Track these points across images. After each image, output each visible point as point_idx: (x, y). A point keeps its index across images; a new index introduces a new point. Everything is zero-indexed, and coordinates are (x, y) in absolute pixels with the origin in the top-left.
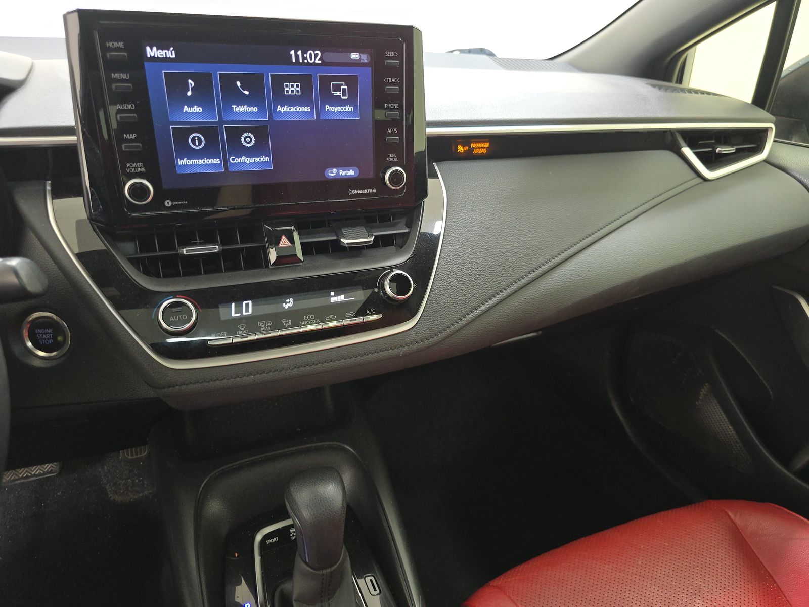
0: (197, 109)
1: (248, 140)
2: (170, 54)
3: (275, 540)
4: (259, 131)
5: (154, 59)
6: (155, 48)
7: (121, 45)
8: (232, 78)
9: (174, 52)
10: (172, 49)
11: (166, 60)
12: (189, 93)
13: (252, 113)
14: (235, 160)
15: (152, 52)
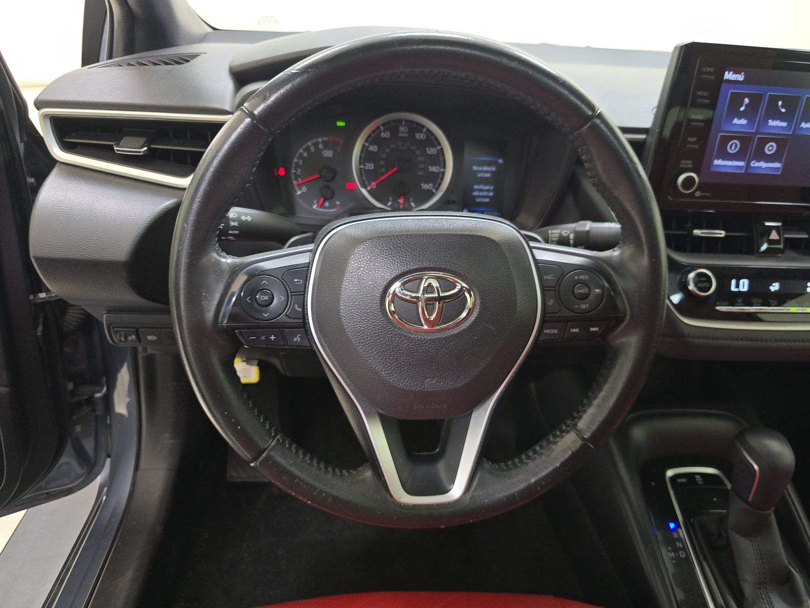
0: (743, 122)
1: (771, 148)
2: (740, 77)
3: (684, 480)
4: (781, 141)
5: (728, 81)
6: (731, 73)
7: (712, 70)
8: (777, 98)
9: (743, 76)
10: (743, 73)
11: (736, 82)
12: (742, 109)
13: (782, 127)
14: (754, 164)
15: (729, 76)
